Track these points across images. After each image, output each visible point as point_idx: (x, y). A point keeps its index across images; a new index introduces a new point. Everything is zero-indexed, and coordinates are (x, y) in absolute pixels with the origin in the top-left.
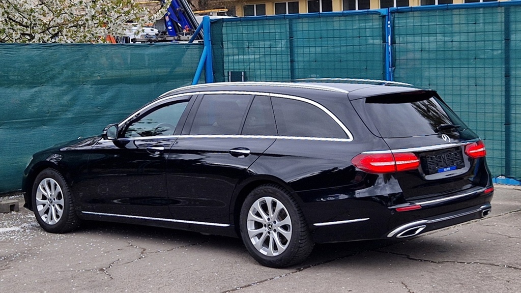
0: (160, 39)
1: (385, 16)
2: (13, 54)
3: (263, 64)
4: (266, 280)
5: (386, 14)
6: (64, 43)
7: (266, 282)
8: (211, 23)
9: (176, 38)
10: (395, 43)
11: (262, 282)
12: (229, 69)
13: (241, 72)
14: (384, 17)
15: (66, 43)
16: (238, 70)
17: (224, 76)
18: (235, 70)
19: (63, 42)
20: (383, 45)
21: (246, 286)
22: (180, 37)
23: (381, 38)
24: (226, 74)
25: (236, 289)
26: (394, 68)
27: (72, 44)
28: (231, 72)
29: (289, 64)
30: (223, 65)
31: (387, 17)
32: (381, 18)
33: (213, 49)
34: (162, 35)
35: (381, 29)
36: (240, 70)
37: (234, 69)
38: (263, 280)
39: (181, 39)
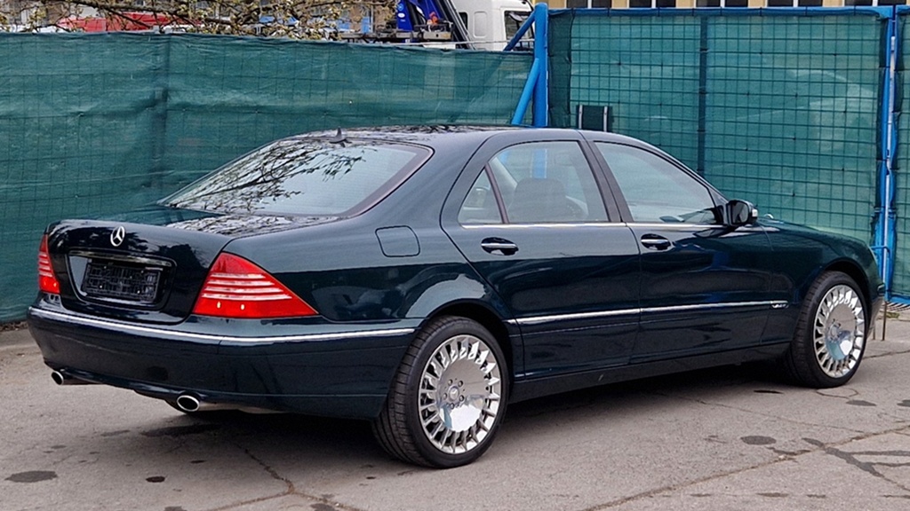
0: (385, 35)
1: (887, 19)
3: (647, 95)
5: (888, 16)
8: (550, 16)
10: (903, 69)
12: (579, 101)
13: (603, 107)
14: (885, 21)
16: (597, 104)
17: (570, 113)
18: (591, 104)
20: (880, 72)
22: (422, 33)
23: (878, 58)
24: (573, 110)
26: (898, 113)
28: (584, 107)
29: (698, 97)
30: (569, 93)
31: (891, 21)
32: (879, 22)
33: (551, 64)
34: (388, 28)
35: (878, 43)
36: (602, 104)
37: (589, 101)
39: (425, 37)
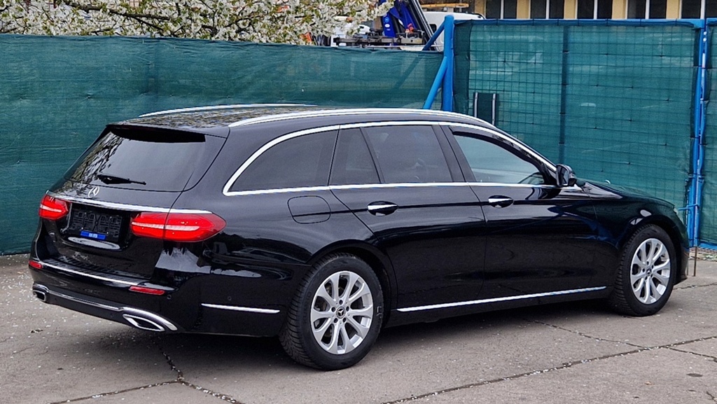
0: (373, 40)
1: (700, 29)
2: (194, 53)
3: (524, 85)
4: (522, 375)
5: (701, 27)
6: (258, 42)
7: (522, 377)
8: (456, 25)
9: (395, 40)
10: (711, 68)
11: (517, 376)
12: (475, 89)
13: (492, 94)
14: (698, 30)
15: (261, 42)
16: (487, 92)
17: (468, 98)
18: (484, 92)
19: (256, 41)
20: (694, 69)
21: (496, 381)
22: (400, 39)
23: (692, 59)
24: (471, 95)
25: (482, 383)
26: (707, 102)
27: (268, 44)
28: (479, 94)
29: (560, 87)
30: (468, 83)
32: (694, 31)
33: (455, 59)
34: (376, 35)
35: (693, 47)
36: (491, 92)
37: (482, 90)
38: (518, 374)
39: (402, 42)
